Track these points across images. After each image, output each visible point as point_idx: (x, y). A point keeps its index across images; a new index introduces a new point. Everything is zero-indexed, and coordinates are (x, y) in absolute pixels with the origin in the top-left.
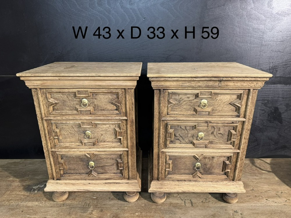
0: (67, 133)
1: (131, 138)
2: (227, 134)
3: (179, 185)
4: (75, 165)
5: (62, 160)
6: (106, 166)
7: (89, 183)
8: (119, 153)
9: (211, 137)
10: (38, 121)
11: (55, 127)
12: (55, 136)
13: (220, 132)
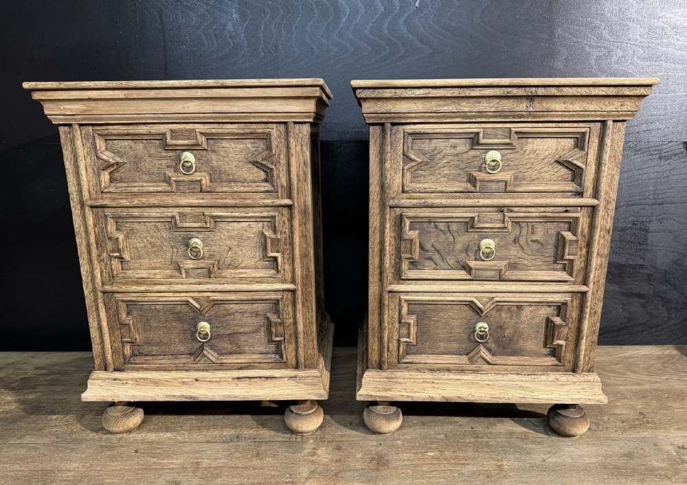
0: (143, 245)
1: (304, 256)
2: (552, 241)
3: (433, 382)
4: (161, 332)
5: (130, 318)
6: (241, 333)
7: (197, 380)
8: (273, 296)
9: (514, 252)
10: (73, 209)
11: (114, 228)
12: (113, 251)
13: (534, 238)
